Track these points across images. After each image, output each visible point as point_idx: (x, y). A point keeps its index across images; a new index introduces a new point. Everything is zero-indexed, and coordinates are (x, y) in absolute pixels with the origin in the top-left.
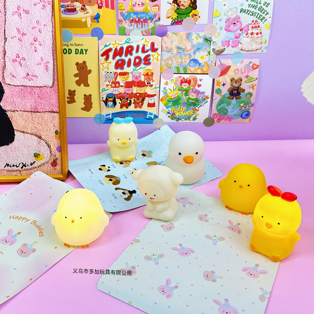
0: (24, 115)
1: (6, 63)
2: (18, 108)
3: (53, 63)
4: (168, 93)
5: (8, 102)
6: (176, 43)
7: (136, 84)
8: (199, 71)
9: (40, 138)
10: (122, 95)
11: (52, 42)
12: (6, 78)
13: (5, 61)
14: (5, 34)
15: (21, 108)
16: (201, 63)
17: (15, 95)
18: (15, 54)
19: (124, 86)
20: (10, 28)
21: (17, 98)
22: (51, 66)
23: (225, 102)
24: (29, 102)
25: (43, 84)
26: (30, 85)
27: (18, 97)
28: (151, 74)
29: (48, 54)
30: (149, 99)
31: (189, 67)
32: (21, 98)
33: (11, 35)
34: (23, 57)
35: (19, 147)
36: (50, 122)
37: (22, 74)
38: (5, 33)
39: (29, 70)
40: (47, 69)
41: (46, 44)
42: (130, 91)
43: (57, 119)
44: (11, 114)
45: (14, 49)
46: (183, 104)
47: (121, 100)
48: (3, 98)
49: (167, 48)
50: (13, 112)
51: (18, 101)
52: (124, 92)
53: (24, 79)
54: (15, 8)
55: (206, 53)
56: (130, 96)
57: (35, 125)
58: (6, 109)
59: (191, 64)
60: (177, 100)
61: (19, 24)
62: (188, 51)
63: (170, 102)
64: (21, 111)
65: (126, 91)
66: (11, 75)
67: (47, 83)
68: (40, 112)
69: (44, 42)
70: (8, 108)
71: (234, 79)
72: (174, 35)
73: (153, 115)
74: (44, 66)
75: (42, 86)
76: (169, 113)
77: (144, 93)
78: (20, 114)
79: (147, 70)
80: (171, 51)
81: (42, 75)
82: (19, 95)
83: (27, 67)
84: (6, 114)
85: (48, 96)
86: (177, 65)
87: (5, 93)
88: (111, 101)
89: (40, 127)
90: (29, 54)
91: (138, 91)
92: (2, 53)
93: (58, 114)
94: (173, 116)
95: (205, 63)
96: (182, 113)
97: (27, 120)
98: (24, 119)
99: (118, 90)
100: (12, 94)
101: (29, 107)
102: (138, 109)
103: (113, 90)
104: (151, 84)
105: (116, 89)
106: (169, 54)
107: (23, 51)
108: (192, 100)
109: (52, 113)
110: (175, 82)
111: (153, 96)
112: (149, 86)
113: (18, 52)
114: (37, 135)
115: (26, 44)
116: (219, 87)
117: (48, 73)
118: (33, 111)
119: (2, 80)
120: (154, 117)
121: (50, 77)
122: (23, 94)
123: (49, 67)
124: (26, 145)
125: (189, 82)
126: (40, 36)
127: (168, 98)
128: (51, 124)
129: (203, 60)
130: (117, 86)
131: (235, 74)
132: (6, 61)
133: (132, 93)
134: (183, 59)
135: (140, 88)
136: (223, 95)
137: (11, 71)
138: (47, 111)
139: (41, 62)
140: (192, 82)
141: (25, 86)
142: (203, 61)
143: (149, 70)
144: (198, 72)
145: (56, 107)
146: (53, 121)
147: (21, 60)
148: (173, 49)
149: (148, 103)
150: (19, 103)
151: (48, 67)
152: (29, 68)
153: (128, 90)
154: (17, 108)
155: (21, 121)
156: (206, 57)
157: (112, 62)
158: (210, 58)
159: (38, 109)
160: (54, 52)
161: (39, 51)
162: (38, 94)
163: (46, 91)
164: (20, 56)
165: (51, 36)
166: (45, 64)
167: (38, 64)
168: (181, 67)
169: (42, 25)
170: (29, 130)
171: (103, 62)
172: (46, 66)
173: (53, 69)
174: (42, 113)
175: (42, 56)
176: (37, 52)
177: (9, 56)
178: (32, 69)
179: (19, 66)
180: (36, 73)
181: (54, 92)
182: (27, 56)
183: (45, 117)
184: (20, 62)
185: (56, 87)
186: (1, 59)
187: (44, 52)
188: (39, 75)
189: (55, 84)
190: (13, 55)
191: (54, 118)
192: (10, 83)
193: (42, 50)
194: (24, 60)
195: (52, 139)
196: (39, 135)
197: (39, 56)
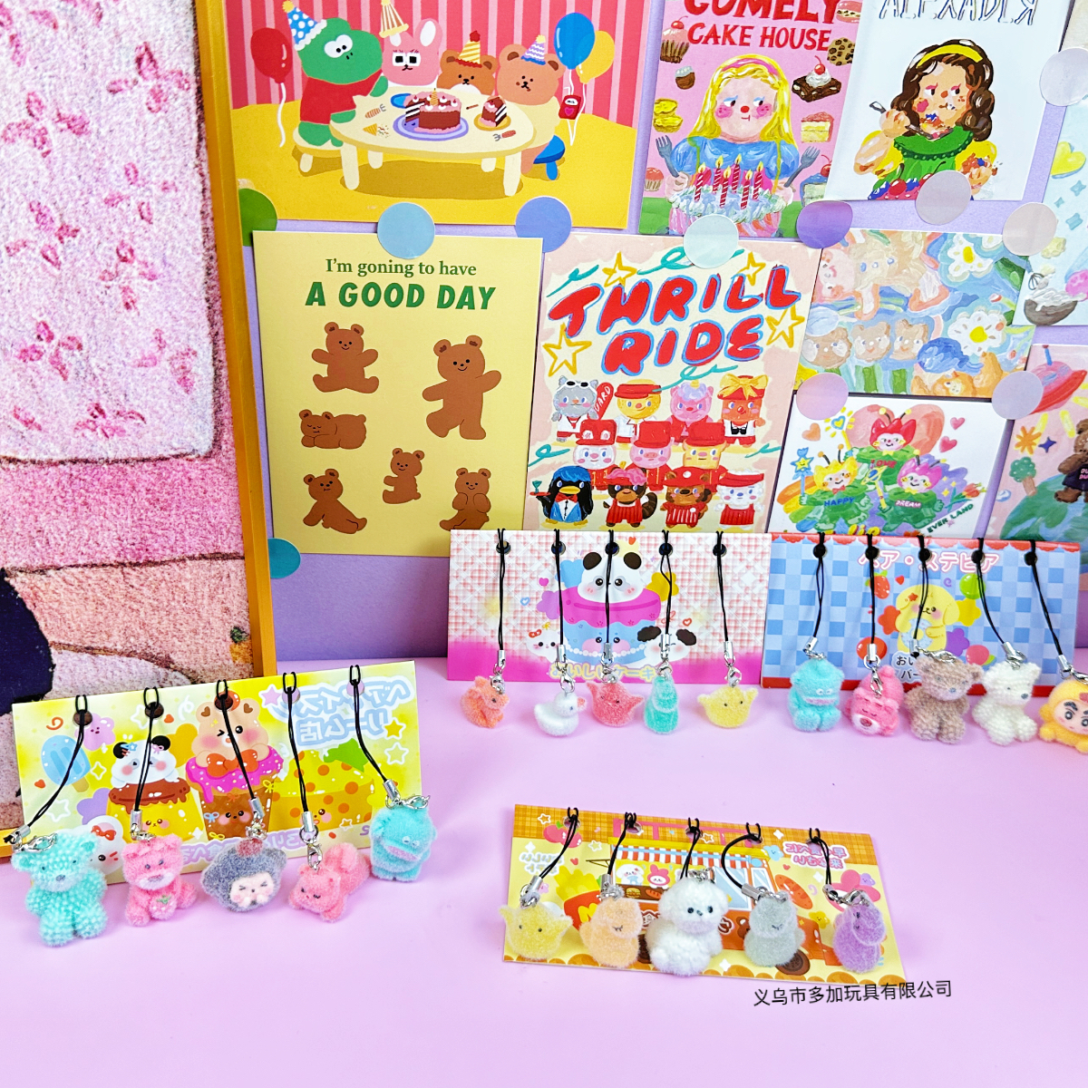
0: (90, 582)
2: (62, 554)
3: (211, 354)
7: (684, 433)
8: (958, 388)
11: (204, 264)
15: (74, 555)
17: (44, 502)
18: (31, 326)
21: (53, 513)
22: (202, 369)
24: (111, 525)
25: (168, 448)
26: (111, 455)
27: (59, 509)
29: (188, 315)
31: (918, 371)
33: (7, 239)
34: (70, 333)
37: (69, 409)
39: (102, 392)
40: (185, 381)
41: (174, 274)
43: (237, 584)
50: (38, 576)
51: (56, 524)
53: (79, 433)
54: (16, 109)
57: (142, 615)
59: (928, 360)
64: (77, 566)
66: (16, 416)
67: (189, 439)
69: (164, 262)
74: (169, 368)
75: (166, 455)
78: (73, 580)
81: (162, 407)
82: (59, 500)
84: (7, 584)
85: (197, 495)
86: (869, 361)
90: (96, 322)
95: (985, 355)
97: (106, 601)
98: (91, 599)
101: (109, 545)
104: (749, 433)
106: (841, 318)
109: (215, 562)
110: (852, 427)
112: (738, 442)
117: (189, 397)
118: (130, 563)
121: (200, 413)
122: (80, 495)
123: (193, 371)
125: (909, 429)
126: (147, 235)
128: (213, 606)
134: (898, 338)
138: (190, 555)
139: (157, 355)
141: (86, 461)
142: (980, 349)
144: (951, 391)
145: (230, 535)
148: (864, 296)
150: (62, 535)
151: (188, 372)
157: (595, 341)
158: (1009, 336)
159: (151, 550)
160: (217, 306)
161: (144, 304)
162: (148, 490)
163: (184, 475)
164: (55, 331)
165: (199, 235)
166: (175, 361)
167: (144, 362)
168: (885, 369)
169: (152, 186)
170: (115, 638)
171: (557, 343)
172: (181, 371)
173: (212, 381)
174: (171, 564)
175: (162, 325)
176: (135, 308)
177: (3, 334)
178: (115, 388)
179: (52, 375)
180: (136, 403)
181: (220, 477)
182: (90, 331)
183: (186, 580)
184: (55, 359)
185: (231, 452)
187: (170, 309)
188: (151, 408)
189: (223, 442)
190: (20, 329)
191: (224, 579)
192: (16, 452)
193: (157, 301)
194: (75, 347)
195: (220, 662)
196: (161, 655)
197: (148, 329)
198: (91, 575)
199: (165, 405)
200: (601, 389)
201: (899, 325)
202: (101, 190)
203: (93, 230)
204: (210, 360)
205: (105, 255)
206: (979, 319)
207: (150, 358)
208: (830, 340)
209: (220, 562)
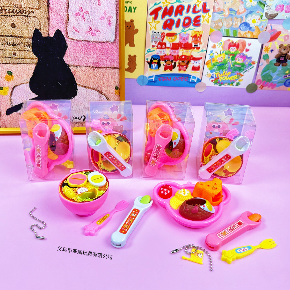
0: (86, 70)
1: (69, 17)
2: (81, 63)
3: (116, 18)
4: (214, 56)
5: (71, 57)
7: (183, 46)
8: (249, 36)
9: (101, 92)
10: (167, 57)
12: (69, 32)
13: (68, 15)
15: (83, 64)
17: (78, 50)
18: (78, 8)
19: (170, 48)
21: (80, 53)
22: (114, 21)
23: (270, 69)
24: (92, 57)
25: (105, 40)
26: (93, 40)
27: (81, 52)
28: (199, 36)
29: (112, 8)
30: (194, 62)
32: (83, 53)
34: (86, 10)
35: (82, 101)
36: (111, 78)
37: (85, 29)
39: (92, 25)
40: (109, 24)
42: (176, 53)
43: (118, 75)
44: (73, 68)
45: (78, 2)
46: (229, 68)
47: (166, 62)
48: (66, 52)
50: (76, 67)
51: (80, 56)
52: (169, 54)
53: (86, 34)
56: (175, 58)
57: (97, 80)
58: (69, 64)
60: (222, 64)
63: (215, 66)
64: (84, 66)
65: (172, 53)
66: (74, 29)
67: (109, 38)
70: (71, 63)
73: (196, 78)
74: (106, 20)
75: (104, 41)
76: (212, 77)
77: (190, 56)
78: (82, 69)
79: (196, 31)
81: (104, 30)
82: (81, 50)
83: (90, 21)
84: (69, 68)
85: (110, 52)
86: (227, 28)
87: (68, 47)
88: (155, 63)
89: (102, 82)
90: (92, 8)
91: (184, 53)
92: (65, 5)
93: (119, 70)
94: (216, 80)
96: (226, 78)
97: (90, 75)
98: (86, 74)
99: (163, 51)
100: (75, 49)
101: (91, 62)
102: (182, 72)
103: (159, 51)
104: (198, 46)
105: (162, 50)
107: (87, 4)
108: (238, 64)
109: (113, 69)
110: (223, 45)
111: (199, 59)
112: (195, 48)
113: (82, 6)
114: (98, 90)
117: (110, 28)
118: (95, 67)
119: (65, 35)
120: (197, 81)
121: (112, 32)
122: (86, 49)
123: (112, 21)
125: (237, 46)
127: (214, 62)
128: (112, 80)
130: (163, 47)
132: (69, 14)
133: (178, 56)
134: (234, 22)
135: (186, 50)
136: (270, 62)
137: (74, 25)
138: (108, 66)
140: (240, 46)
141: (88, 41)
143: (198, 31)
145: (117, 63)
146: (114, 77)
147: (84, 14)
149: (192, 66)
150: (82, 58)
152: (92, 22)
153: (174, 52)
154: (80, 63)
155: (83, 76)
157: (161, 21)
158: (261, 22)
159: (100, 65)
160: (118, 6)
161: (102, 4)
162: (100, 50)
163: (108, 47)
164: (83, 9)
166: (108, 19)
167: (101, 18)
168: (232, 30)
170: (91, 85)
171: (151, 22)
172: (109, 21)
173: (115, 24)
174: (104, 68)
175: (106, 10)
176: (101, 5)
177: (73, 9)
178: (95, 24)
179: (82, 20)
180: (99, 28)
181: (116, 48)
182: (91, 10)
183: (107, 73)
184: (83, 16)
185: (118, 42)
186: (64, 12)
187: (108, 6)
188: (102, 30)
189: (117, 40)
190: (76, 8)
191: (115, 74)
192: (73, 37)
193: (105, 4)
194: (87, 14)
195: (113, 94)
196: (100, 90)
197: (103, 10)
198: (87, 69)
199: (105, 29)
200: (162, 34)
201: (234, 18)
206: (254, 17)
207: (103, 18)
208: (218, 22)
209: (114, 69)
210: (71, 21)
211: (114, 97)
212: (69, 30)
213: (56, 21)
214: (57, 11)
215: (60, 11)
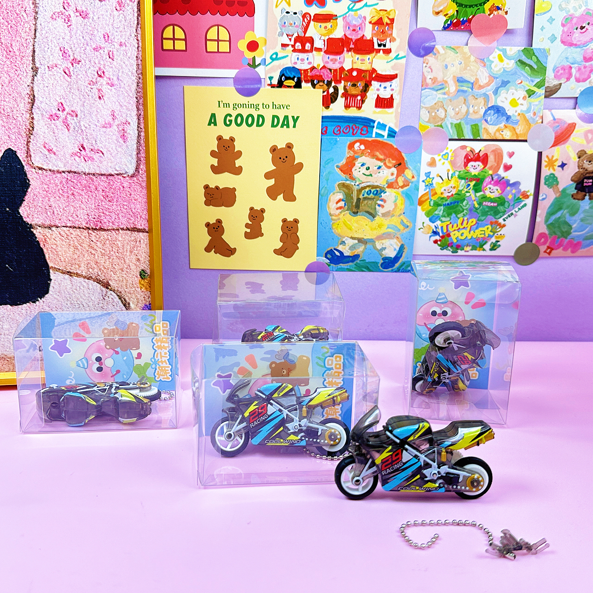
0: (72, 236)
1: (35, 122)
2: (60, 219)
3: (137, 124)
5: (38, 207)
6: (454, 69)
8: (507, 135)
9: (107, 285)
11: (136, 81)
12: (34, 153)
13: (33, 118)
14: (33, 60)
15: (65, 221)
16: (511, 115)
17: (54, 191)
18: (55, 104)
20: (45, 47)
21: (57, 198)
22: (132, 132)
23: (564, 206)
24: (84, 207)
25: (114, 170)
26: (87, 171)
27: (60, 196)
29: (127, 105)
31: (484, 125)
32: (65, 199)
33: (49, 63)
34: (73, 109)
35: (60, 306)
36: (128, 251)
37: (69, 146)
38: (33, 56)
39: (85, 138)
40: (123, 137)
41: (122, 84)
43: (144, 246)
44: (42, 232)
45: (54, 92)
46: (470, 210)
48: (26, 197)
49: (434, 80)
50: (47, 230)
51: (58, 204)
53: (73, 158)
54: (58, 6)
55: (523, 93)
57: (97, 257)
58: (32, 223)
59: (489, 118)
60: (455, 202)
61: (66, 40)
62: (481, 87)
63: (439, 207)
64: (66, 227)
66: (45, 147)
67: (124, 166)
68: (108, 230)
69: (118, 78)
70: (38, 220)
71: (586, 153)
72: (450, 53)
74: (117, 129)
75: (113, 173)
78: (64, 234)
80: (443, 88)
81: (112, 149)
82: (61, 191)
83: (80, 131)
84: (32, 232)
85: (126, 195)
86: (457, 120)
87: (31, 186)
89: (108, 262)
90: (85, 104)
92: (27, 99)
93: (148, 234)
95: (519, 114)
97: (79, 247)
98: (72, 245)
100: (47, 189)
101: (82, 217)
106: (439, 96)
107: (74, 97)
108: (491, 200)
109: (133, 233)
110: (452, 158)
113: (62, 99)
114: (100, 281)
115: (79, 82)
116: (553, 172)
117: (125, 145)
118: (92, 228)
119: (25, 159)
121: (130, 154)
122: (71, 190)
123: (128, 132)
124: (76, 302)
125: (484, 159)
126: (111, 66)
127: (435, 198)
128: (132, 257)
129: (516, 109)
131: (587, 142)
132: (35, 117)
134: (471, 106)
136: (562, 191)
137: (46, 139)
138: (122, 227)
139: (111, 123)
140: (491, 159)
141: (75, 172)
142: (516, 112)
144: (504, 136)
145: (142, 219)
146: (136, 249)
147: (68, 116)
148: (449, 82)
150: (61, 210)
151: (126, 132)
152: (85, 134)
154: (57, 221)
155: (65, 249)
156: (521, 103)
158: (530, 103)
159: (103, 223)
160: (141, 101)
161: (107, 98)
162: (103, 191)
163: (121, 185)
164: (66, 107)
165: (135, 67)
166: (120, 126)
167: (106, 125)
168: (467, 124)
169: (115, 44)
170: (82, 268)
172: (122, 131)
173: (136, 138)
174: (112, 231)
175: (115, 108)
176: (104, 99)
177: (42, 107)
178: (91, 137)
179: (63, 128)
180: (101, 145)
181: (138, 187)
182: (82, 109)
183: (119, 241)
184: (65, 121)
185: (143, 175)
186: (24, 113)
187: (119, 101)
188: (107, 149)
189: (140, 169)
190: (50, 105)
191: (138, 243)
192: (43, 165)
193: (113, 97)
194: (75, 116)
195: (134, 289)
196: (104, 281)
197: (108, 110)
198: (74, 233)
199: (114, 148)
202: (92, 43)
203: (87, 62)
204: (136, 128)
205: (92, 73)
207: (108, 124)
209: (136, 233)
210: (39, 131)
211: (137, 296)
212: (34, 150)
213: (6, 132)
214: (8, 109)
215: (15, 110)
